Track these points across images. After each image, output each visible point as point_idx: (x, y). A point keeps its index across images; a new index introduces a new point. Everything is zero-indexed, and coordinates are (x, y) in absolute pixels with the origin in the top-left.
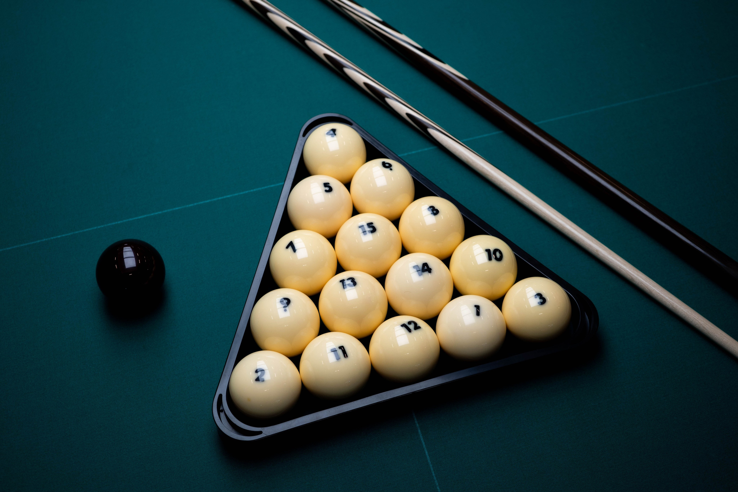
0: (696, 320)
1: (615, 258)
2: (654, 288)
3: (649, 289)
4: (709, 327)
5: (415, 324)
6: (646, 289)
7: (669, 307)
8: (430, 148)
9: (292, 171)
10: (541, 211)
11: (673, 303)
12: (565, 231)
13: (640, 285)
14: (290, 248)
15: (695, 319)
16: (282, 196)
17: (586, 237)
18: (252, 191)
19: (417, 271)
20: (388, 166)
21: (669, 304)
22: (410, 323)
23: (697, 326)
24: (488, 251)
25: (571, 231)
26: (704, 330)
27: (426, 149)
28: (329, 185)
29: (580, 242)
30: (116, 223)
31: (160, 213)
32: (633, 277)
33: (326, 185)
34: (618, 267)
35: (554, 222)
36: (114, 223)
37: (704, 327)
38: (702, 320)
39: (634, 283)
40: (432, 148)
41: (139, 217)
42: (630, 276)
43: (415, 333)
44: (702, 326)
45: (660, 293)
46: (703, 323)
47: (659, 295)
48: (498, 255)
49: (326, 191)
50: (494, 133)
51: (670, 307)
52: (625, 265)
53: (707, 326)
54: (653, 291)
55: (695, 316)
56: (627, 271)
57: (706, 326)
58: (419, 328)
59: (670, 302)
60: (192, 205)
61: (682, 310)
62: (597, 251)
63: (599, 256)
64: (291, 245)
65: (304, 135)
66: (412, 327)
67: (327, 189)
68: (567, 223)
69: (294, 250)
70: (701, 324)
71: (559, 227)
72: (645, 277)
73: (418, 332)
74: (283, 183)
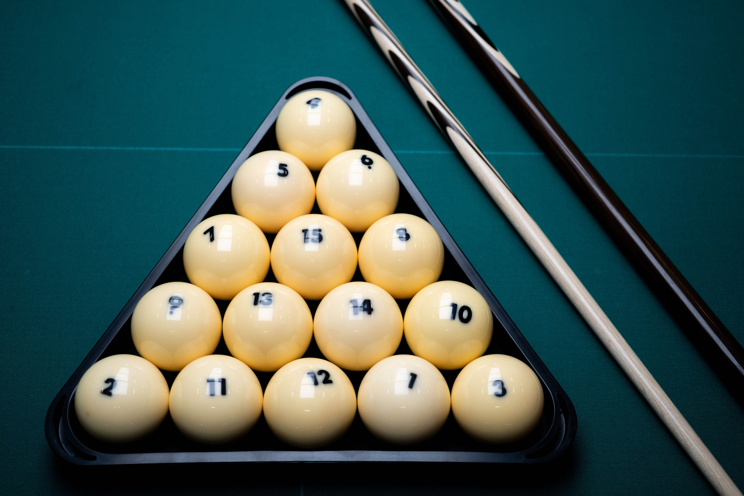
0: (712, 471)
1: (630, 357)
2: (669, 411)
3: (661, 411)
4: (725, 485)
5: (327, 374)
6: (658, 410)
7: (681, 442)
8: (446, 152)
9: (257, 138)
10: (554, 269)
11: (688, 439)
12: (577, 304)
13: (652, 401)
14: (208, 234)
15: (711, 469)
16: (232, 166)
17: (601, 318)
18: (210, 149)
19: (354, 307)
20: (367, 162)
21: (682, 439)
22: (321, 372)
23: (711, 478)
24: (454, 306)
25: (584, 306)
26: (718, 487)
27: (439, 152)
28: (286, 168)
29: (592, 323)
30: (38, 147)
31: (93, 148)
32: (646, 389)
33: (283, 166)
34: (630, 370)
35: (566, 287)
36: (35, 147)
37: (719, 484)
38: (720, 473)
39: (646, 397)
40: (448, 152)
41: (67, 148)
42: (642, 386)
43: (322, 387)
44: (718, 481)
45: (675, 420)
46: (719, 477)
47: (672, 422)
48: (465, 314)
49: (280, 175)
50: (533, 154)
51: (683, 443)
52: (640, 370)
53: (724, 483)
54: (667, 415)
55: (711, 465)
56: (641, 378)
57: (722, 483)
58: (331, 382)
59: (684, 436)
60: (133, 148)
61: (697, 452)
62: (610, 341)
63: (610, 348)
64: (211, 231)
65: (288, 97)
66: (321, 378)
67: (282, 172)
68: (582, 294)
69: (212, 239)
70: (716, 478)
71: (571, 296)
72: (661, 394)
73: (328, 386)
74: (240, 150)
